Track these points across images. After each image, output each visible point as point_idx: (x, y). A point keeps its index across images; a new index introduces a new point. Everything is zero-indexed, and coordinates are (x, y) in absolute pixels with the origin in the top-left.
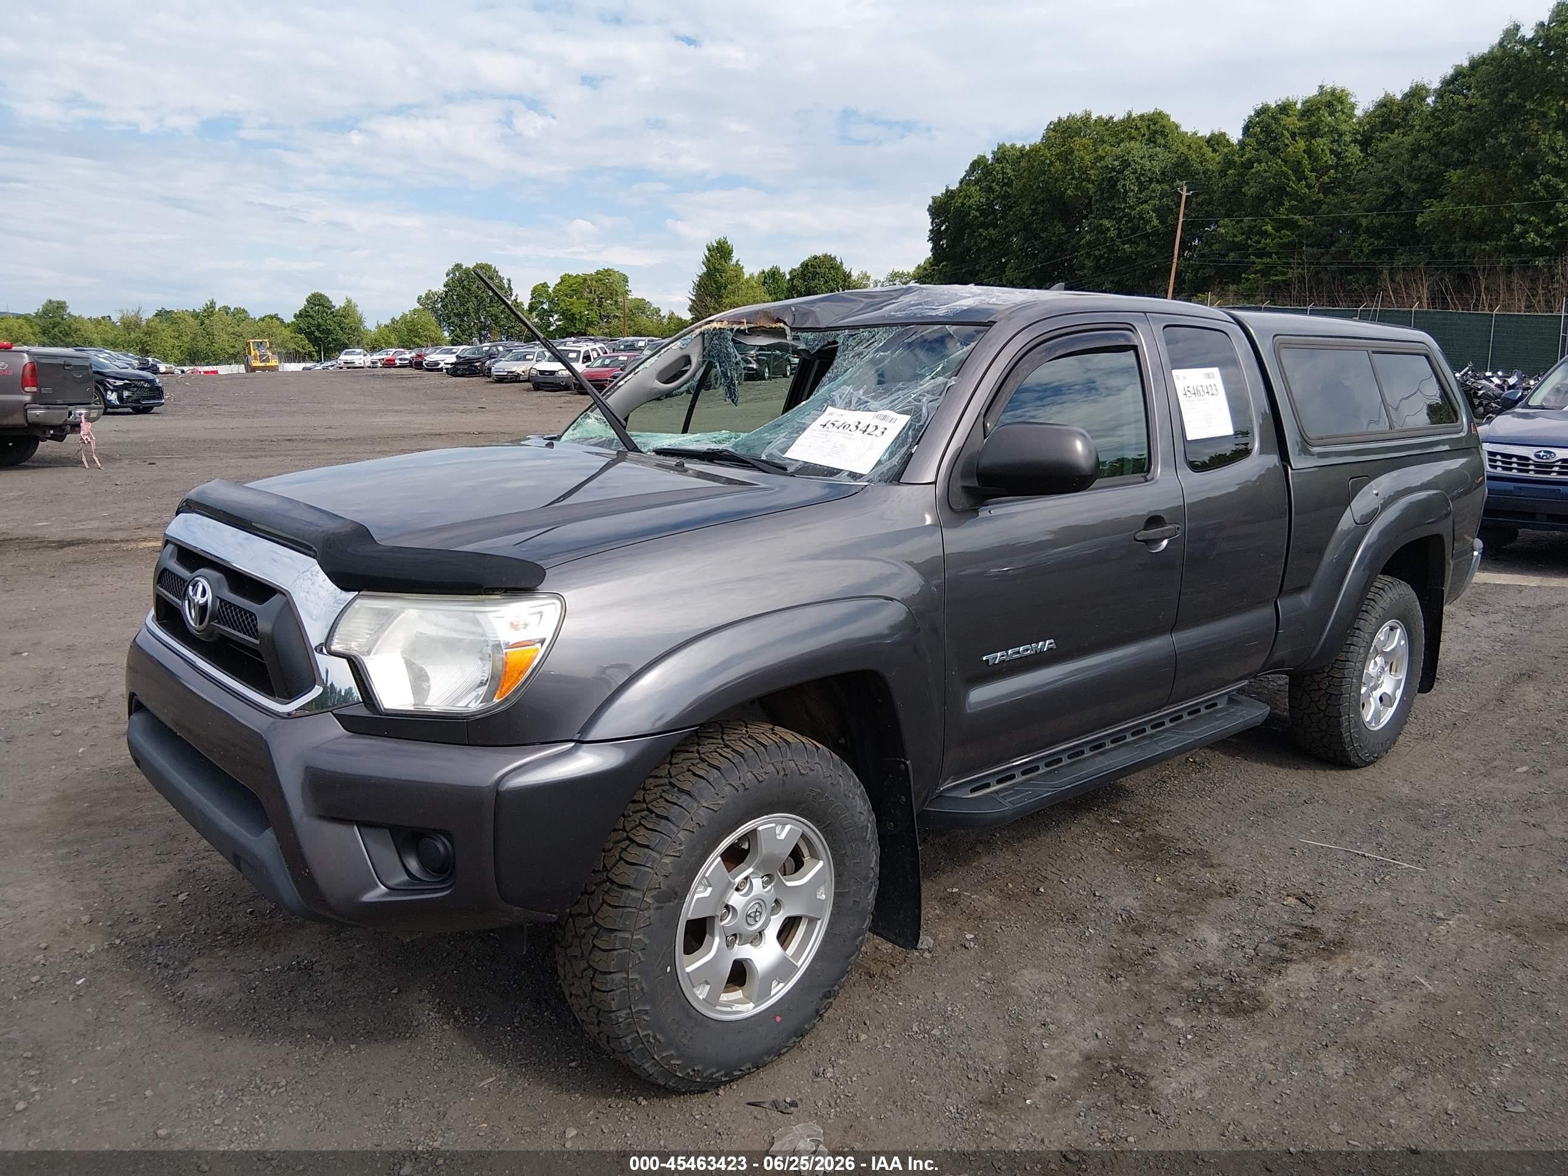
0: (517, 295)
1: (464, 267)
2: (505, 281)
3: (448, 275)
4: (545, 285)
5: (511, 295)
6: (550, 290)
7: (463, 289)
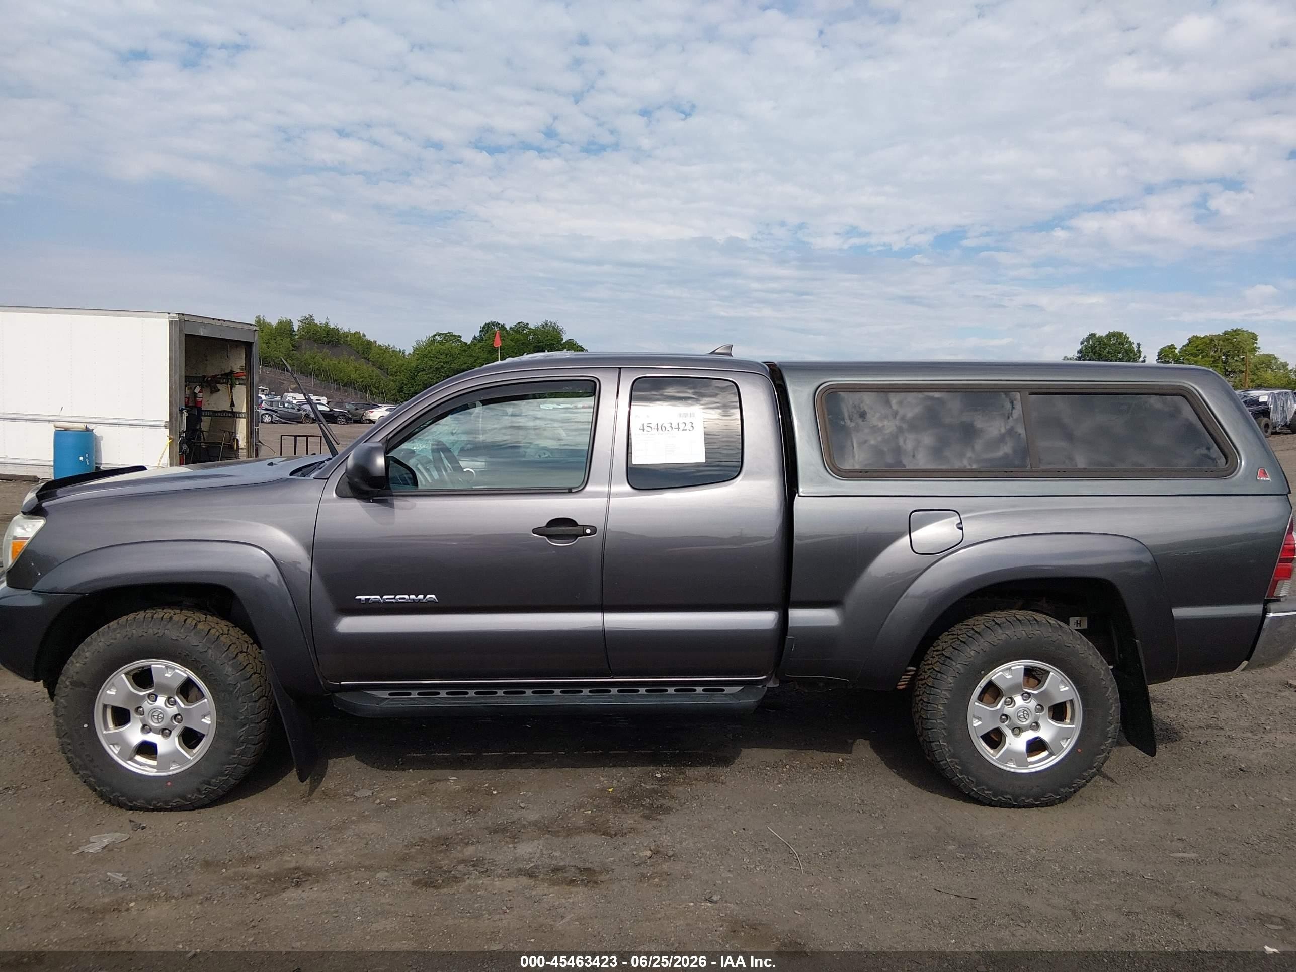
0: (1145, 357)
1: (1097, 336)
2: (1135, 346)
3: (1082, 343)
4: (1172, 347)
5: (1139, 357)
6: (1177, 351)
7: (1094, 354)
